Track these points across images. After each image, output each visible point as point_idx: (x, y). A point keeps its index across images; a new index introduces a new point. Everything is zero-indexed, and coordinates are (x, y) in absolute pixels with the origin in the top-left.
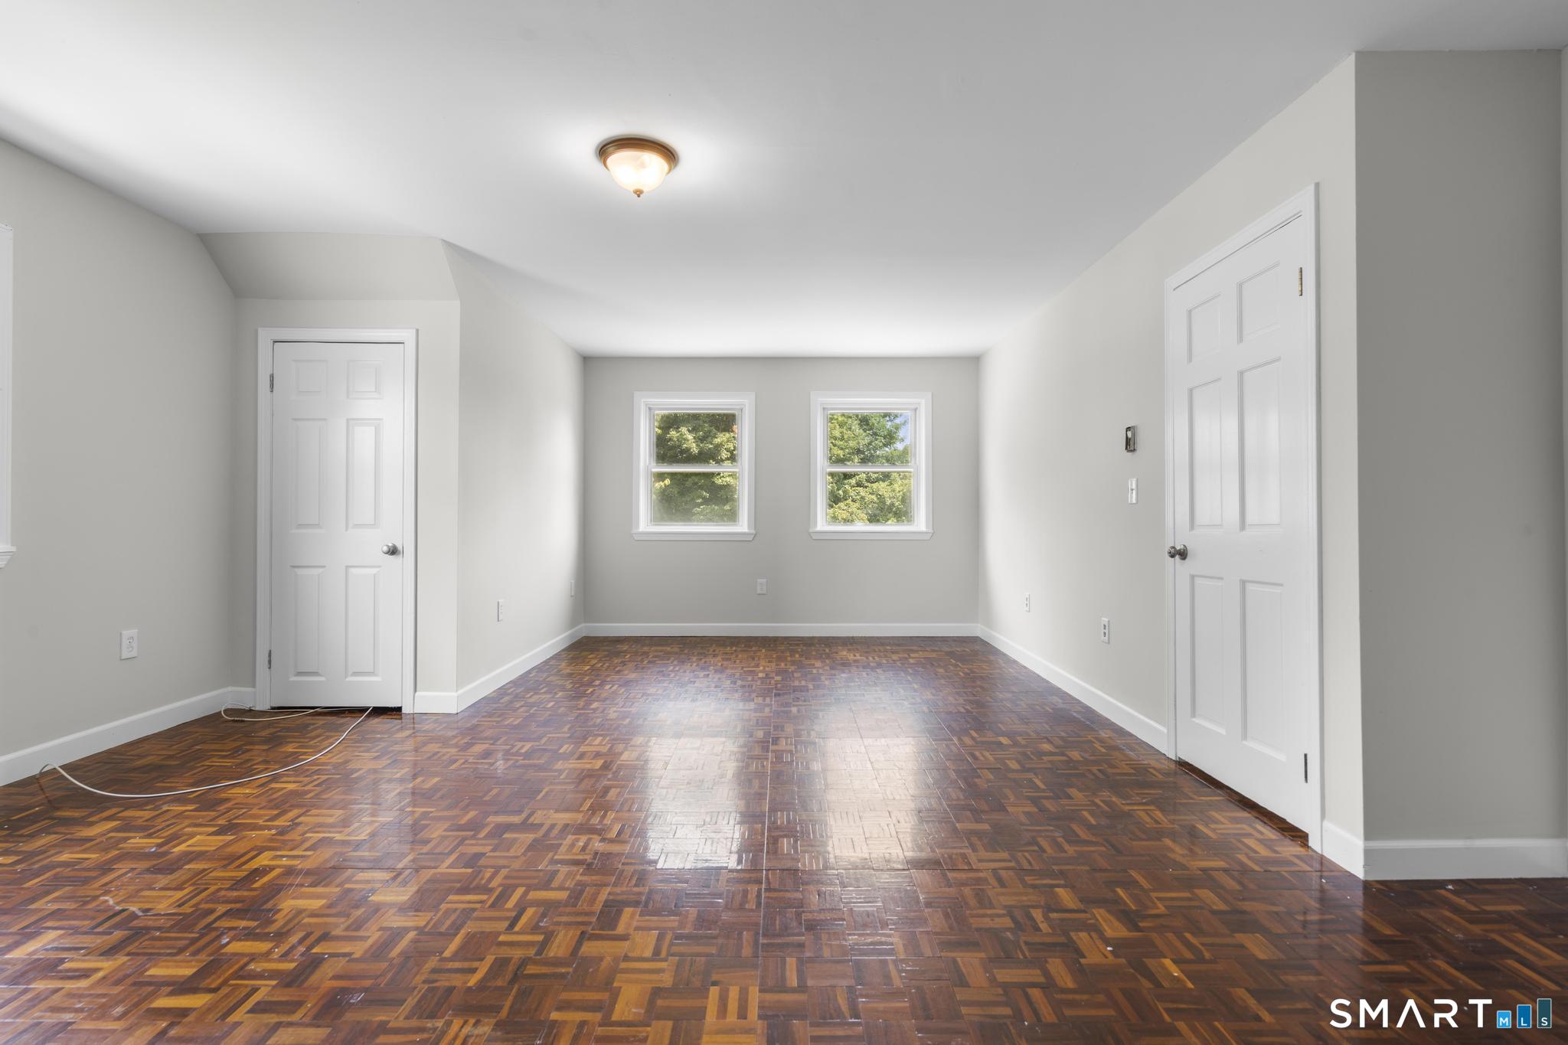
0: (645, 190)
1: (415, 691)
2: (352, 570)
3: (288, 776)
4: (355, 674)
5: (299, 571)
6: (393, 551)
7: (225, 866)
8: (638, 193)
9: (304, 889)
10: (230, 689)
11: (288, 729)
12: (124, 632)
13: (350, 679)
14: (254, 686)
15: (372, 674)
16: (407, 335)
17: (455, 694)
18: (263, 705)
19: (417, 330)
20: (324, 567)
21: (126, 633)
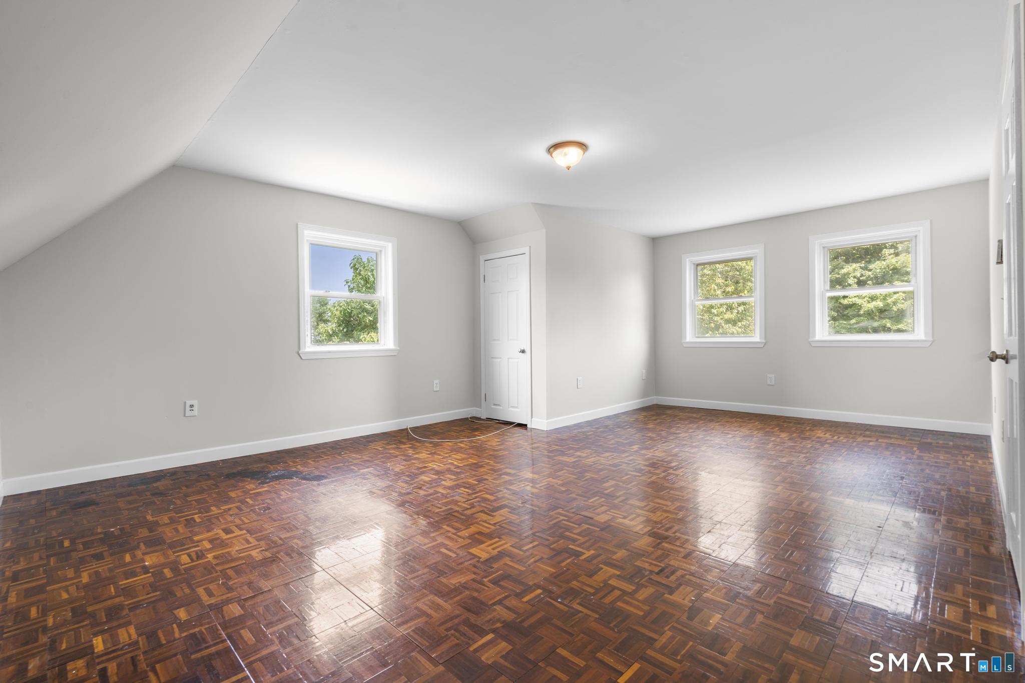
0: (572, 166)
1: (532, 418)
2: (510, 360)
3: (466, 442)
4: (512, 407)
5: (494, 359)
6: (523, 351)
7: (420, 463)
8: (568, 168)
9: (430, 475)
10: (475, 408)
11: (484, 427)
12: (434, 381)
13: (510, 409)
14: (481, 408)
15: (517, 407)
16: (526, 250)
17: (546, 421)
18: (483, 417)
19: (530, 247)
20: (501, 358)
21: (435, 381)
